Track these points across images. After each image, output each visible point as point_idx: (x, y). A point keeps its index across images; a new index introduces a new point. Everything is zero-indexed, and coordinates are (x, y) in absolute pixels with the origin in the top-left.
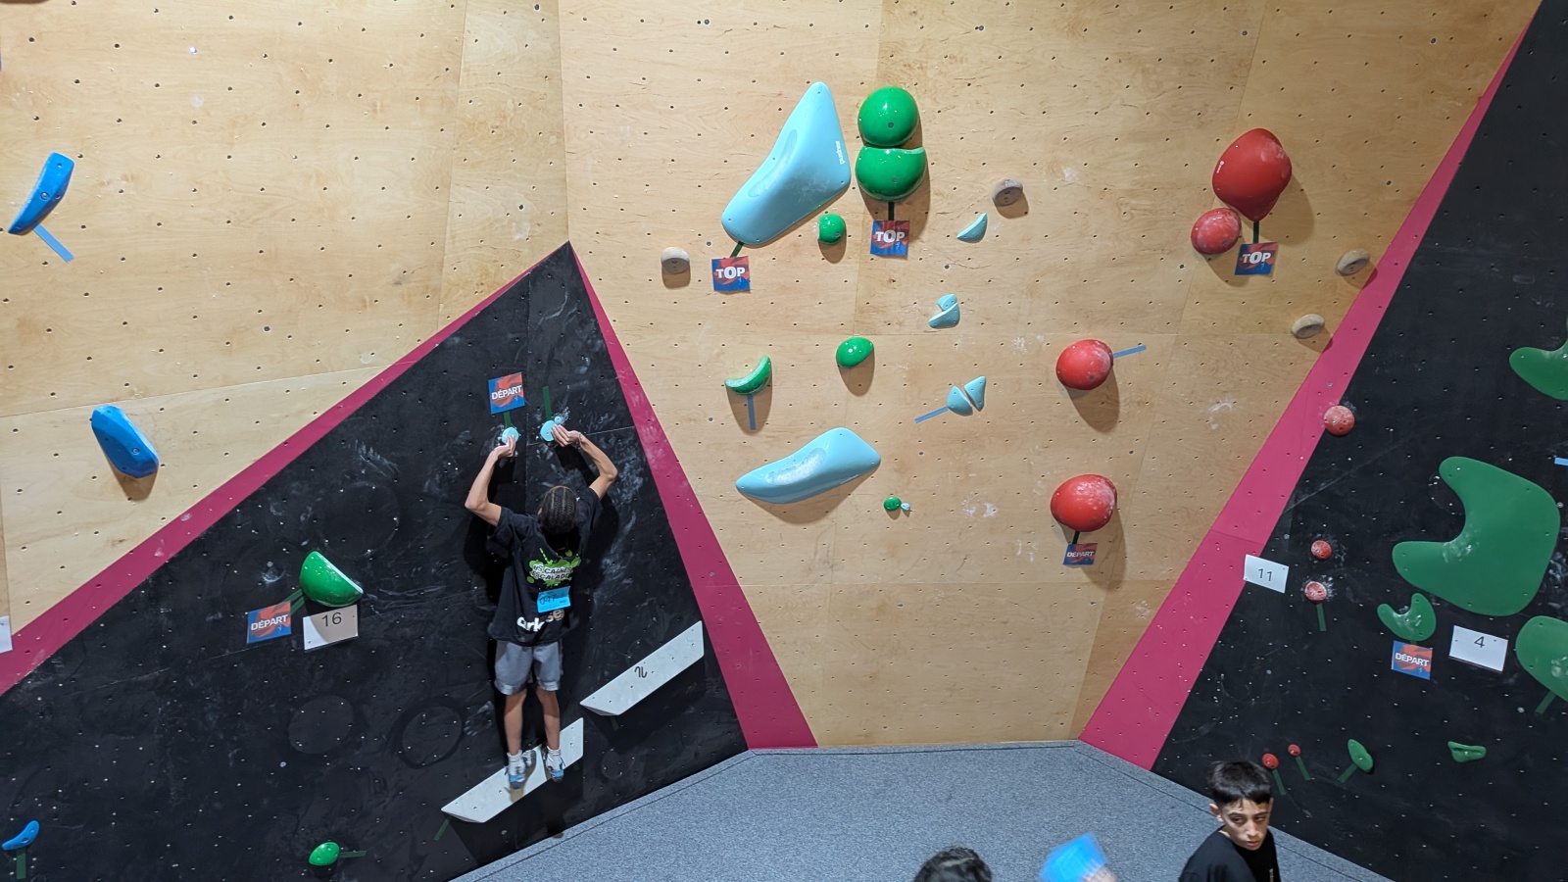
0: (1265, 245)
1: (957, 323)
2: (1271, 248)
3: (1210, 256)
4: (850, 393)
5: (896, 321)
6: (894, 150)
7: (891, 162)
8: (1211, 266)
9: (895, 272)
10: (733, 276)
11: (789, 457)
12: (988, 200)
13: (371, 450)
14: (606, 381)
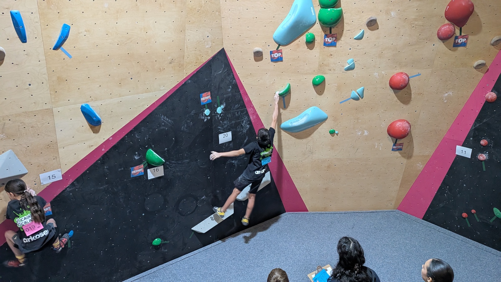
0: (464, 36)
1: (354, 69)
2: (466, 37)
3: (444, 41)
4: (317, 95)
5: (332, 69)
6: (331, 9)
7: (330, 13)
8: (444, 45)
9: (332, 52)
10: (277, 56)
11: (297, 117)
12: (365, 25)
13: (165, 117)
14: (237, 94)
